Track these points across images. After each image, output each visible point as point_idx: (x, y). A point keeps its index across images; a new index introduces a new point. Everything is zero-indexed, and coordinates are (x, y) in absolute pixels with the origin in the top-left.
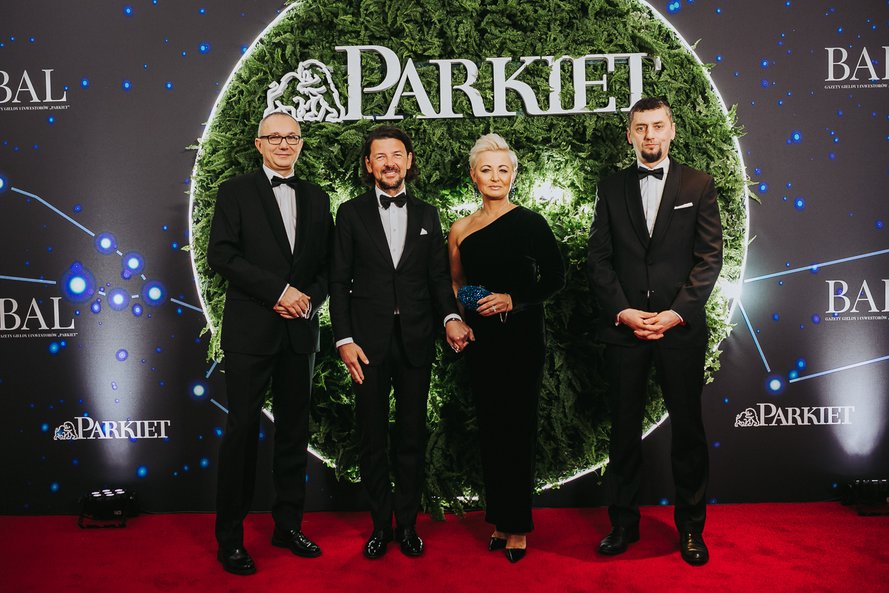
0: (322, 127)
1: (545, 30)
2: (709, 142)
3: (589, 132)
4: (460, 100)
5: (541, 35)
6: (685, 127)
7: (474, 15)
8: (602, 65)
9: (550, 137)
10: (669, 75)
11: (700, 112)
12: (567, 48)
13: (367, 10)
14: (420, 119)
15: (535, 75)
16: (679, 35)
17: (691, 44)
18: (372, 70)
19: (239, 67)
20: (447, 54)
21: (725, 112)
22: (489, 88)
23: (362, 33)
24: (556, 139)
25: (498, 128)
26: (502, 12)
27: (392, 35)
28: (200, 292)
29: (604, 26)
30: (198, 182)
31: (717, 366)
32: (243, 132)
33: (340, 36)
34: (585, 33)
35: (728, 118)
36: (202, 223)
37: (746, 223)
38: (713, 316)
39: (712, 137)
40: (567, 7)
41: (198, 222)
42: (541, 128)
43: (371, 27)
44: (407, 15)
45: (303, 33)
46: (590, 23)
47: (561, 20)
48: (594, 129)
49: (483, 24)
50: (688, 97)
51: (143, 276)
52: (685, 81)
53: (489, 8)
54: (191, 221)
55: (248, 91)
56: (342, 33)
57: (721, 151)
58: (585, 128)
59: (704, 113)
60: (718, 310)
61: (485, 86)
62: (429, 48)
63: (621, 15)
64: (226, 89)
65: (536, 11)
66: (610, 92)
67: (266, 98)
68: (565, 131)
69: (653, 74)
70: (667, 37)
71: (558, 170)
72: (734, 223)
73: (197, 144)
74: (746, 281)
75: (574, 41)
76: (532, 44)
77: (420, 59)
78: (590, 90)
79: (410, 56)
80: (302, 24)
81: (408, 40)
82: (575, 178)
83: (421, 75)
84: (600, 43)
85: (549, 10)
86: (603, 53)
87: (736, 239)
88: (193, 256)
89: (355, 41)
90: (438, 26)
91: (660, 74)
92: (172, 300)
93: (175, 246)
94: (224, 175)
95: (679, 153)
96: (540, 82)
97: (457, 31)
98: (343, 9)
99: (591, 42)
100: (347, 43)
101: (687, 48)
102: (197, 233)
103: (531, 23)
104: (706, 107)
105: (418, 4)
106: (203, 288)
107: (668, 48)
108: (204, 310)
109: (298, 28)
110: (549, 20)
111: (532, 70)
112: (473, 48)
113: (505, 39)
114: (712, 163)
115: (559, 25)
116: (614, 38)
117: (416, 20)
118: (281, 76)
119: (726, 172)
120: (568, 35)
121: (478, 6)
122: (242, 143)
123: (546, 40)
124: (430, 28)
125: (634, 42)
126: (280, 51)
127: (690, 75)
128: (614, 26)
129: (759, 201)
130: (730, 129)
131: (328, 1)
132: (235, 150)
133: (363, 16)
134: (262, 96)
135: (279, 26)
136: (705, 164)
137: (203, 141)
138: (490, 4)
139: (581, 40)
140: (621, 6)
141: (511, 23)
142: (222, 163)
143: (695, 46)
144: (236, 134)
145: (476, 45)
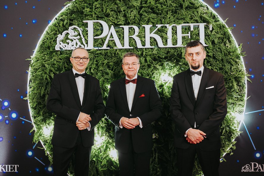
1: (166, 14)
2: (231, 58)
3: (183, 54)
4: (132, 41)
5: (164, 16)
6: (222, 52)
7: (138, 8)
8: (188, 28)
9: (168, 56)
10: (215, 32)
11: (228, 47)
12: (174, 21)
13: (96, 6)
14: (116, 49)
15: (162, 32)
16: (219, 16)
17: (224, 20)
18: (98, 30)
19: (47, 29)
20: (127, 23)
22: (144, 37)
23: (94, 15)
24: (170, 57)
25: (147, 53)
26: (149, 7)
27: (106, 16)
28: (31, 115)
29: (189, 12)
30: (32, 72)
31: (235, 148)
32: (47, 54)
33: (85, 17)
34: (181, 15)
35: (239, 49)
36: (32, 89)
37: (246, 90)
38: (233, 128)
39: (232, 56)
40: (175, 5)
41: (31, 88)
42: (165, 53)
43: (97, 13)
44: (111, 8)
45: (71, 15)
46: (184, 12)
47: (172, 10)
49: (141, 12)
50: (223, 40)
51: (9, 109)
52: (222, 34)
53: (143, 5)
54: (28, 87)
55: (50, 38)
56: (86, 15)
57: (236, 62)
58: (181, 53)
59: (229, 47)
60: (235, 125)
61: (142, 36)
62: (120, 21)
63: (196, 8)
64: (42, 37)
65: (162, 7)
67: (56, 40)
68: (174, 54)
69: (209, 32)
70: (214, 17)
71: (171, 69)
72: (241, 91)
73: (31, 58)
74: (246, 113)
75: (177, 18)
76: (160, 20)
77: (116, 25)
78: (183, 38)
79: (112, 24)
80: (71, 12)
81: (111, 18)
82: (177, 72)
83: (117, 32)
84: (188, 19)
85: (167, 6)
86: (188, 23)
87: (242, 96)
88: (29, 102)
89: (91, 18)
90: (123, 13)
91: (211, 31)
92: (20, 118)
93: (22, 97)
94: (39, 70)
95: (219, 63)
96: (164, 34)
97: (130, 14)
98: (86, 6)
99: (184, 19)
100: (88, 19)
101: (222, 21)
102: (30, 92)
103: (160, 11)
104: (230, 45)
105: (116, 4)
106: (33, 113)
107: (214, 21)
108: (33, 122)
109: (69, 13)
110: (167, 10)
111: (160, 30)
112: (137, 21)
113: (150, 17)
114: (233, 67)
115: (171, 12)
116: (193, 17)
117: (114, 10)
118: (63, 32)
119: (238, 70)
120: (175, 16)
121: (139, 5)
122: (47, 58)
123: (166, 18)
124: (120, 13)
125: (201, 19)
126: (62, 23)
127: (224, 32)
128: (193, 13)
129: (251, 82)
130: (239, 53)
131: (81, 3)
132: (44, 61)
133: (94, 9)
134: (55, 40)
135: (62, 13)
136: (230, 67)
137: (33, 57)
138: (144, 4)
139: (180, 18)
140: (196, 5)
141: (152, 11)
142: (39, 66)
143: (225, 21)
144: (45, 55)
145: (139, 20)
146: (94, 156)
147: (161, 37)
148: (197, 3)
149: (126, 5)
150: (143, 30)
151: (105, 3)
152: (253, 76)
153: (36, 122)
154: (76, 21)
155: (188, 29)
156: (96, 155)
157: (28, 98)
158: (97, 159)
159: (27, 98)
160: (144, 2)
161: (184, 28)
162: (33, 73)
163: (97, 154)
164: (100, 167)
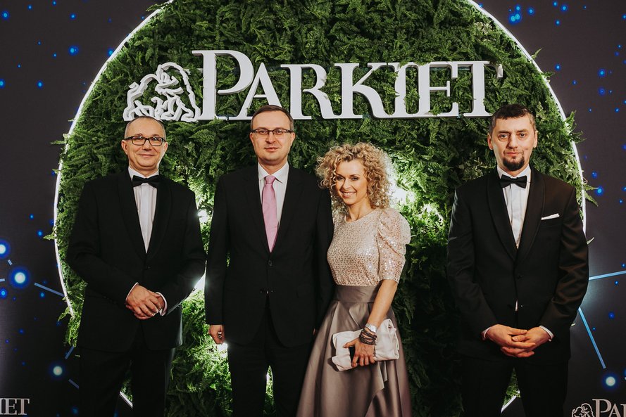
0: (178, 126)
1: (392, 37)
2: (549, 147)
3: (433, 136)
4: (309, 103)
5: (388, 42)
7: (324, 22)
8: (446, 72)
9: (395, 139)
10: (510, 82)
11: (540, 118)
12: (412, 55)
13: (222, 17)
15: (382, 81)
16: (519, 45)
17: (531, 54)
18: (227, 73)
19: (104, 69)
20: (297, 59)
21: (564, 118)
23: (218, 38)
24: (400, 141)
25: (345, 130)
26: (351, 20)
27: (245, 41)
28: (62, 277)
29: (448, 35)
30: (64, 174)
32: (104, 129)
33: (198, 41)
34: (429, 41)
35: (567, 124)
36: (62, 215)
39: (552, 142)
40: (413, 16)
41: (63, 211)
42: (389, 132)
43: (225, 32)
44: (260, 22)
45: (163, 37)
46: (435, 32)
47: (408, 27)
48: (438, 133)
49: (332, 31)
50: (528, 103)
51: (9, 261)
52: (526, 88)
53: (338, 16)
54: (56, 210)
55: (111, 91)
56: (199, 38)
57: (560, 156)
58: (429, 131)
59: (544, 118)
61: (333, 90)
62: (280, 54)
63: (466, 24)
64: (92, 89)
65: (383, 20)
66: (454, 97)
67: (126, 97)
68: (410, 134)
69: (495, 81)
70: (508, 46)
71: (402, 171)
73: (63, 139)
75: (420, 49)
76: (379, 52)
77: (272, 64)
78: (434, 95)
79: (263, 61)
80: (162, 29)
81: (260, 45)
82: (418, 179)
83: (273, 79)
84: (445, 51)
85: (396, 19)
86: (447, 60)
88: (56, 245)
89: (211, 45)
90: (289, 32)
91: (501, 81)
92: (36, 284)
93: (40, 234)
94: (83, 169)
96: (386, 87)
97: (306, 38)
98: (200, 15)
99: (435, 50)
100: (204, 48)
101: (527, 56)
102: (61, 222)
103: (378, 31)
104: (546, 114)
105: (271, 11)
106: (66, 274)
107: (509, 57)
108: (66, 295)
109: (159, 33)
110: (395, 29)
111: (379, 75)
112: (323, 54)
113: (353, 45)
114: (551, 167)
115: (405, 33)
116: (458, 47)
117: (268, 27)
118: (142, 77)
119: (564, 176)
120: (414, 43)
121: (327, 14)
122: (102, 139)
123: (392, 47)
124: (281, 35)
125: (477, 51)
126: (140, 55)
127: (531, 83)
128: (458, 35)
129: (596, 203)
130: (568, 134)
131: (188, 8)
132: (95, 146)
133: (218, 22)
134: (122, 96)
135: (141, 31)
136: (544, 168)
137: (69, 137)
138: (339, 12)
139: (426, 48)
140: (465, 16)
141: (359, 31)
142: (82, 159)
143: (535, 56)
144: (98, 131)
145: (326, 50)
146: (214, 380)
147: (379, 93)
148: (469, 11)
149: (296, 14)
150: (335, 75)
151: (246, 8)
152: (600, 191)
153: (74, 294)
154: (175, 52)
155: (446, 75)
156: (218, 376)
157: (56, 235)
158: (221, 386)
159: (53, 236)
160: (340, 8)
161: (436, 73)
162: (69, 176)
163: (221, 374)
164: (228, 406)
